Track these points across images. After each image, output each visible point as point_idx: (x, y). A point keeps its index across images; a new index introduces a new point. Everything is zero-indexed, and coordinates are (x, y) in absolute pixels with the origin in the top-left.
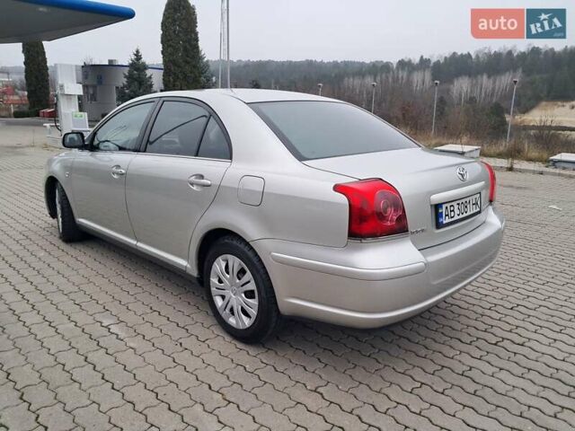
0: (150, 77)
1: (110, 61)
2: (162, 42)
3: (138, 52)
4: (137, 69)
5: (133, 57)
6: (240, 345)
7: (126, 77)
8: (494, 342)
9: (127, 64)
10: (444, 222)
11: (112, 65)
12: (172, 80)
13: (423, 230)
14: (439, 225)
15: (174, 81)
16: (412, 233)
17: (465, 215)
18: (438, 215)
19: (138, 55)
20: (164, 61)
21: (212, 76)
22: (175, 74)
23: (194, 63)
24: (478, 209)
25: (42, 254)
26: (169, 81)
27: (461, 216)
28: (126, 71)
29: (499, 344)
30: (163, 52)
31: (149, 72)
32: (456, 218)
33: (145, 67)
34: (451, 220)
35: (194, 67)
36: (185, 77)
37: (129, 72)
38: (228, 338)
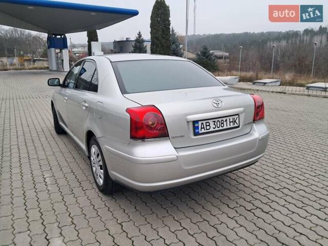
0: (146, 47)
1: (127, 39)
2: (151, 27)
3: (140, 33)
4: (139, 43)
5: (137, 36)
6: (101, 195)
7: (133, 47)
8: (249, 209)
9: (134, 40)
10: (200, 132)
11: (128, 40)
12: (155, 47)
13: (182, 136)
14: (196, 134)
15: (157, 48)
16: (173, 138)
17: (221, 128)
18: (195, 128)
19: (140, 35)
20: (151, 38)
21: (180, 44)
22: (157, 44)
23: (167, 38)
24: (236, 125)
25: (43, 139)
26: (154, 48)
27: (217, 129)
28: (133, 43)
29: (252, 211)
30: (151, 32)
31: (145, 44)
32: (212, 129)
33: (143, 41)
34: (206, 131)
35: (167, 40)
36: (162, 46)
37: (135, 45)
38: (97, 190)
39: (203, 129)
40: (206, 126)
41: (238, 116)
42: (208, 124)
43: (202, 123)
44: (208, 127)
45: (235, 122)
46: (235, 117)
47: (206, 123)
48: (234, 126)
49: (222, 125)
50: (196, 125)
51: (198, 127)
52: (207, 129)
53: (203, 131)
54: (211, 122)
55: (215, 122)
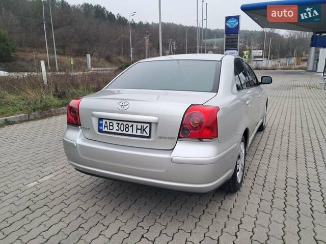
10: (103, 130)
27: (120, 132)
32: (114, 131)
39: (106, 128)
40: (110, 126)
41: (148, 125)
42: (111, 124)
43: (106, 122)
44: (111, 128)
45: (144, 130)
46: (145, 125)
47: (110, 123)
48: (142, 134)
49: (127, 130)
50: (101, 122)
51: (102, 124)
52: (110, 129)
53: (106, 129)
54: (115, 122)
55: (119, 124)
